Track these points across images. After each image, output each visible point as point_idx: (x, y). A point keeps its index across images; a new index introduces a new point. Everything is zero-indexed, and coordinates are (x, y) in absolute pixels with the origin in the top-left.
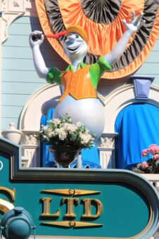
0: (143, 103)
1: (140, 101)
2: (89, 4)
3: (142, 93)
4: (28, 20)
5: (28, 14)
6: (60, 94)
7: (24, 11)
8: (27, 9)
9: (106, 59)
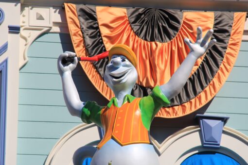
0: (214, 153)
1: (209, 149)
2: (138, 17)
3: (212, 137)
4: (57, 38)
5: (57, 29)
6: (98, 138)
7: (51, 25)
8: (55, 24)
9: (162, 91)
